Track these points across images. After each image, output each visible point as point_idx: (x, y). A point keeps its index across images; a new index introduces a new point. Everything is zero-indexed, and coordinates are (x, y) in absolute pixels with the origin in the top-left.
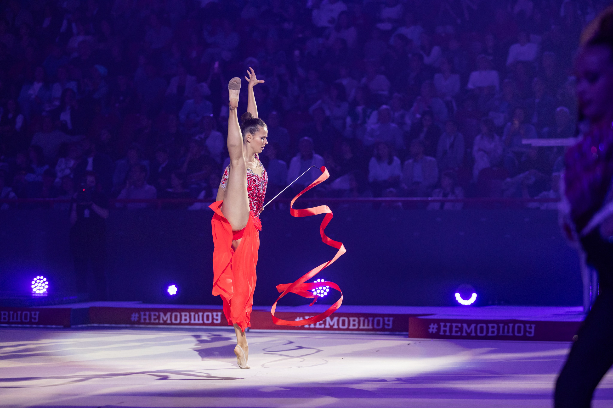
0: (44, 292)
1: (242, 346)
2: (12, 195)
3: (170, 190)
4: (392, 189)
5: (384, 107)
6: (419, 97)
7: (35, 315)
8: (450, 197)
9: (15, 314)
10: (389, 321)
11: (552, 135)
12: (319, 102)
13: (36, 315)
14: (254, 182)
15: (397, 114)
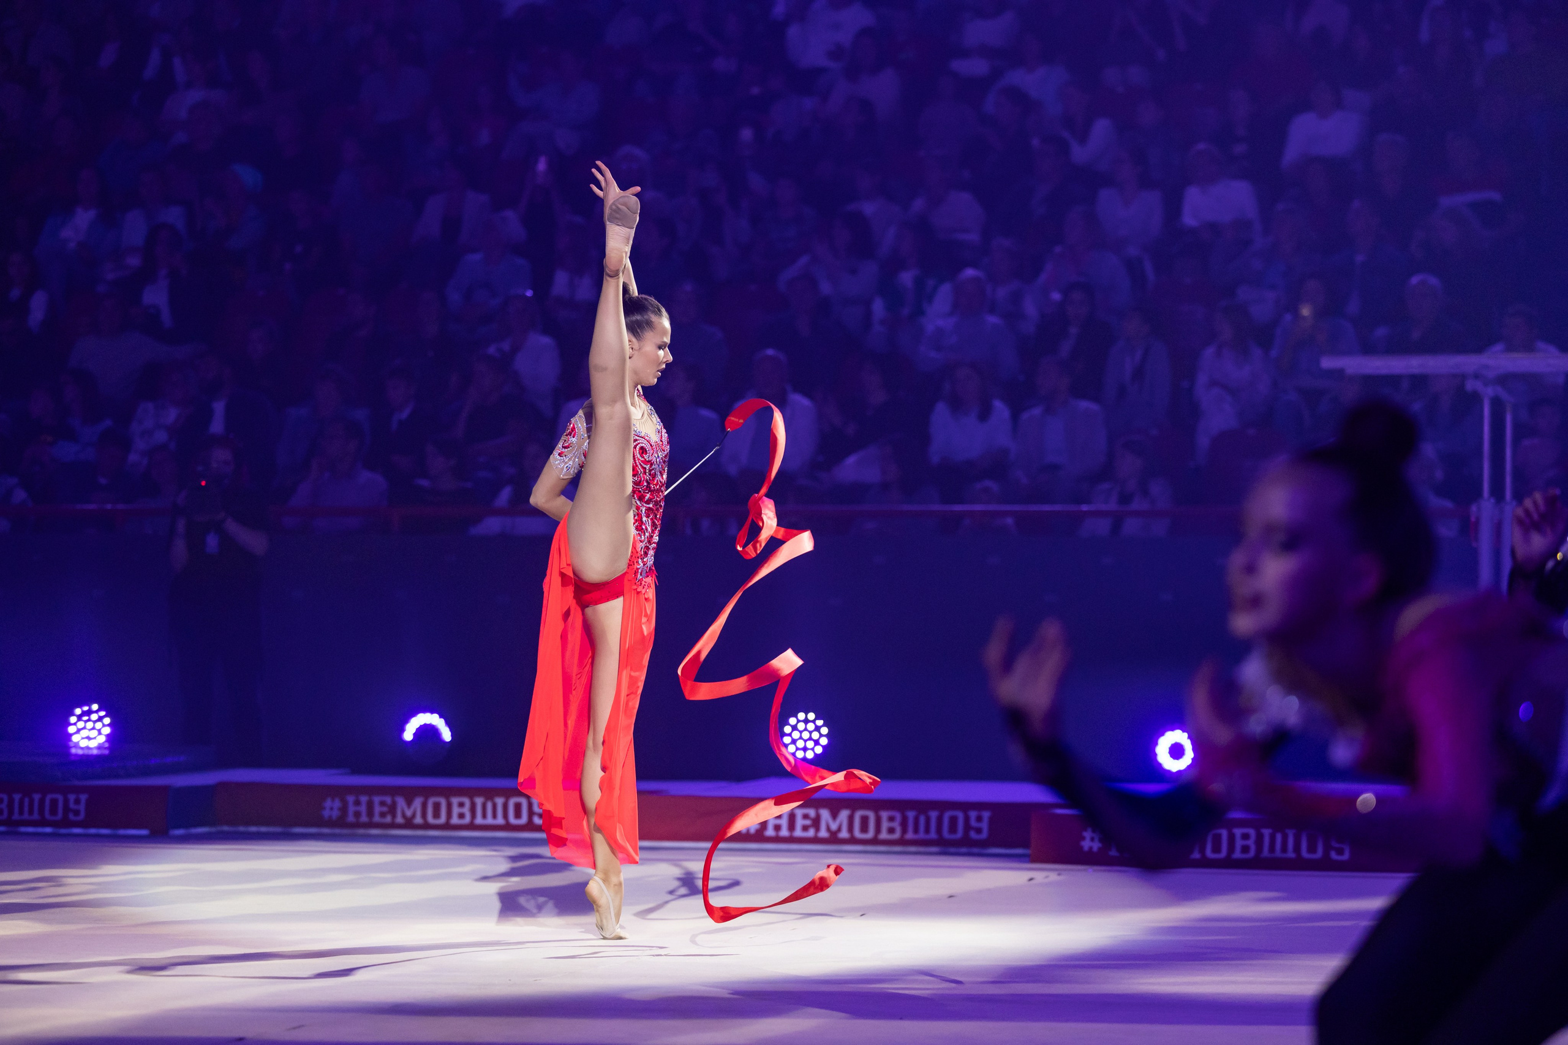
0: (99, 744)
1: (606, 880)
2: (20, 495)
3: (424, 483)
4: (988, 483)
5: (970, 272)
6: (1058, 249)
7: (77, 801)
8: (1136, 505)
9: (27, 800)
10: (979, 819)
11: (1397, 347)
12: (804, 260)
13: (81, 804)
14: (643, 453)
15: (1002, 293)
